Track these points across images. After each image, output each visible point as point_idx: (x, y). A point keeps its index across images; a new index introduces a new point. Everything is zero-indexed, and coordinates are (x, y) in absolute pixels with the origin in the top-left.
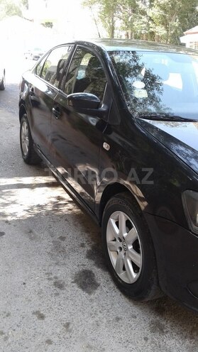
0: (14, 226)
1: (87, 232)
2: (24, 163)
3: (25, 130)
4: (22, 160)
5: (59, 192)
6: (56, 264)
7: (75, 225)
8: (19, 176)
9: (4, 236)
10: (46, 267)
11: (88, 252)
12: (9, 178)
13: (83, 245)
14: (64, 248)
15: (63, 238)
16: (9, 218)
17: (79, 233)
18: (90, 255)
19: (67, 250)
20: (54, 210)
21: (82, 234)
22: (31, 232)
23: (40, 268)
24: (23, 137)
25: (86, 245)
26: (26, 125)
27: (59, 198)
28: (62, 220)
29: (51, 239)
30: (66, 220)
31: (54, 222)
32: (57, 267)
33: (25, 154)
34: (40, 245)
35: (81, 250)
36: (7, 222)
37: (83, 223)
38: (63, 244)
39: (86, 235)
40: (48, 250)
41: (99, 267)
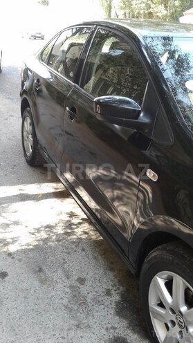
0: (20, 260)
1: (112, 269)
2: (26, 164)
3: (28, 127)
4: (23, 160)
5: (70, 205)
6: (78, 326)
7: (95, 258)
8: (22, 183)
9: (7, 279)
10: (65, 333)
11: (117, 304)
12: (10, 185)
13: (108, 293)
14: (85, 298)
15: (82, 281)
16: (12, 248)
17: (102, 271)
18: (121, 311)
19: (89, 300)
20: (66, 233)
21: (105, 274)
22: (40, 270)
23: (57, 335)
24: (25, 133)
25: (113, 292)
26: (29, 120)
27: (72, 215)
28: (78, 249)
29: (67, 282)
30: (83, 250)
31: (68, 253)
32: (80, 333)
33: (28, 154)
34: (53, 293)
35: (107, 300)
36: (10, 254)
37: (105, 254)
38: (84, 290)
39: (111, 275)
40: (65, 301)
41: (134, 331)
